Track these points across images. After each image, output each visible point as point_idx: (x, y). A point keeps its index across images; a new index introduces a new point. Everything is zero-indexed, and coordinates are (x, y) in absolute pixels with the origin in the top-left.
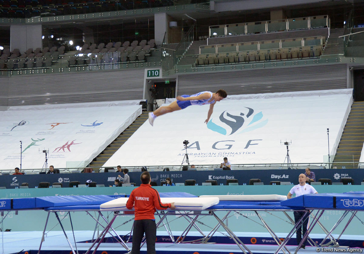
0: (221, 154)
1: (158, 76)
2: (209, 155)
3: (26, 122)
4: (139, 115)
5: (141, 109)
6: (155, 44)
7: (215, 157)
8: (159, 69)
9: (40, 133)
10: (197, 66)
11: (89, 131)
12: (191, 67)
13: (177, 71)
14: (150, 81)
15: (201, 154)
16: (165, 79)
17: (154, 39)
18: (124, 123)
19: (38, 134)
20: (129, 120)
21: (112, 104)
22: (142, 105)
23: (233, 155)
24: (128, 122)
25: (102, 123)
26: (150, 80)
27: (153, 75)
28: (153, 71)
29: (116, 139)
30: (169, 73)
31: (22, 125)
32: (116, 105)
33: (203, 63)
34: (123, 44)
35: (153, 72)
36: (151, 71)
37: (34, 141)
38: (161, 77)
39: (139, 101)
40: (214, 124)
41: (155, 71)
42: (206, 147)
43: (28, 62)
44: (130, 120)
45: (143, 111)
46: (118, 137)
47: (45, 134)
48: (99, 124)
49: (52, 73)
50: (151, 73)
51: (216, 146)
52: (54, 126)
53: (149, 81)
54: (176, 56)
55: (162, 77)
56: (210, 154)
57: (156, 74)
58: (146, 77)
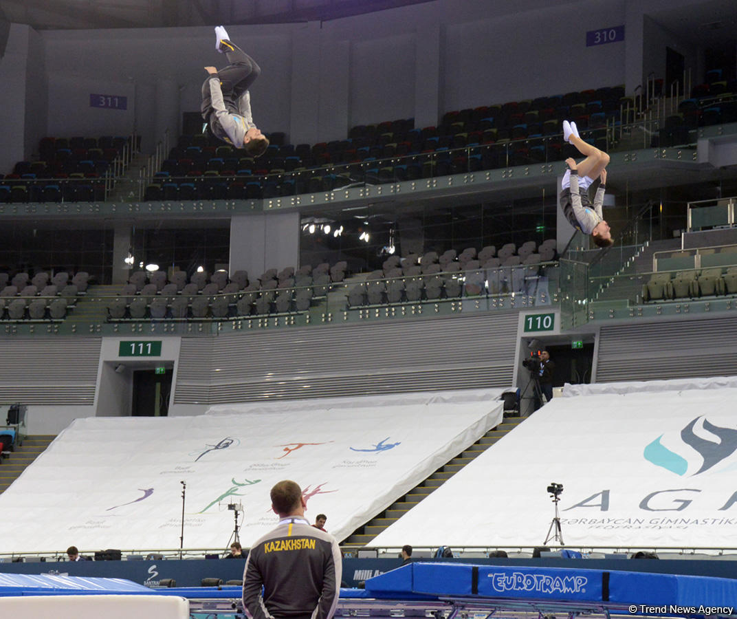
0: (657, 522)
1: (551, 328)
2: (627, 524)
3: (232, 441)
4: (493, 427)
5: (500, 412)
6: (555, 250)
7: (638, 530)
8: (552, 312)
9: (255, 467)
10: (646, 302)
11: (362, 464)
12: (626, 305)
13: (591, 315)
14: (532, 343)
15: (606, 521)
16: (570, 338)
17: (555, 238)
18: (451, 443)
19: (249, 469)
20: (465, 437)
21: (437, 398)
22: (503, 401)
23: (685, 525)
24: (460, 443)
25: (397, 444)
26: (533, 338)
27: (539, 327)
28: (537, 316)
29: (424, 481)
30: (575, 321)
31: (224, 447)
32: (445, 401)
33: (661, 296)
34: (500, 251)
35: (539, 318)
36: (534, 317)
37: (237, 484)
38: (557, 332)
39: (500, 391)
40: (663, 448)
41: (543, 316)
42: (624, 504)
43: (277, 298)
44: (467, 438)
45: (506, 415)
46: (429, 478)
47: (266, 469)
48: (390, 447)
49: (306, 324)
50: (535, 322)
51: (650, 504)
52: (290, 451)
53: (530, 343)
54: (590, 278)
55: (561, 332)
56: (630, 522)
57: (547, 324)
58: (521, 333)
